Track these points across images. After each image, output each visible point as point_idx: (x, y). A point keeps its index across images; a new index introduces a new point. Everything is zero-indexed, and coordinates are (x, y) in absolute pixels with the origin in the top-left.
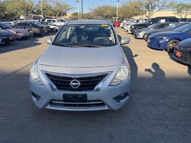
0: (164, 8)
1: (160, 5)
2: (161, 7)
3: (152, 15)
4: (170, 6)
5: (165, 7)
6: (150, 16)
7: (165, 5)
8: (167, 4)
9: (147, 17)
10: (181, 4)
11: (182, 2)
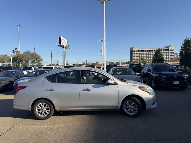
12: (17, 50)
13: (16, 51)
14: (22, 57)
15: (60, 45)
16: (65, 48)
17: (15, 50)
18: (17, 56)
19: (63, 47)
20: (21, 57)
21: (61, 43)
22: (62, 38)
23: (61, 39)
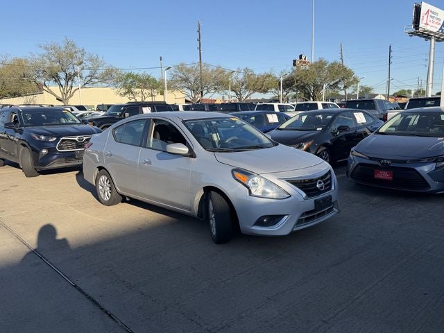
0: (96, 80)
1: (86, 73)
2: (89, 78)
3: (71, 96)
4: (108, 77)
5: (96, 78)
6: (68, 99)
7: (96, 75)
8: (99, 72)
9: (60, 100)
10: (129, 75)
11: (130, 71)
12: (303, 58)
13: (300, 62)
14: (303, 78)
15: (417, 30)
16: (433, 40)
17: (298, 59)
18: (293, 74)
19: (427, 36)
20: (301, 78)
21: (422, 25)
22: (425, 7)
23: (423, 11)
